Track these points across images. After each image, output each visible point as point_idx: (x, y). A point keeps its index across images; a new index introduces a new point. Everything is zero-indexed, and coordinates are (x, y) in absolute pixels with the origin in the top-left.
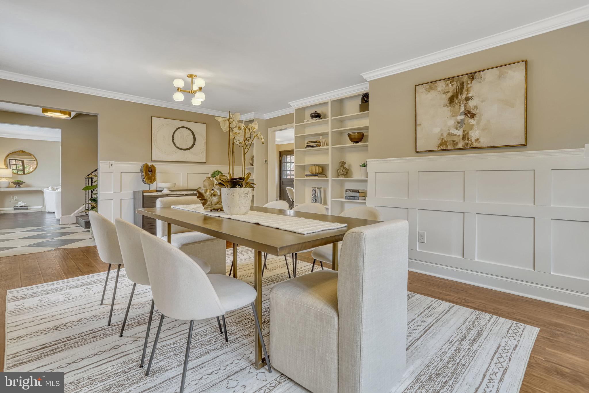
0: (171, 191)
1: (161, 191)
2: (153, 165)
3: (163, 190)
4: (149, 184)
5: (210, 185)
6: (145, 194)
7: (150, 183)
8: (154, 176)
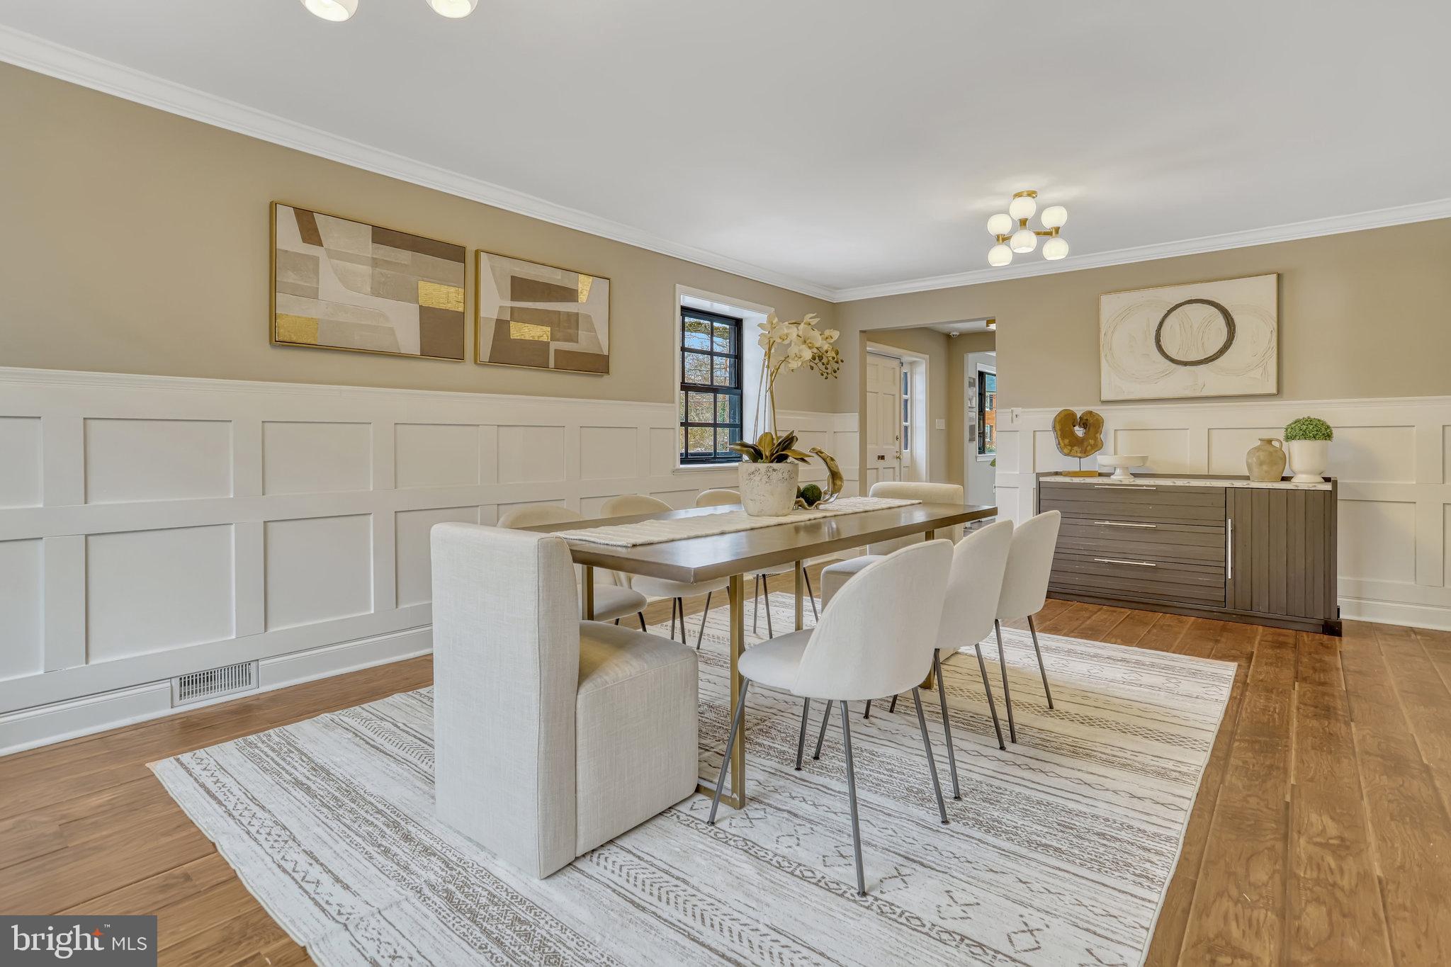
0: (1135, 475)
1: (1108, 475)
2: (1091, 413)
3: (1113, 474)
4: (1080, 458)
5: (1261, 464)
6: (1042, 479)
7: (1083, 455)
8: (1095, 439)
